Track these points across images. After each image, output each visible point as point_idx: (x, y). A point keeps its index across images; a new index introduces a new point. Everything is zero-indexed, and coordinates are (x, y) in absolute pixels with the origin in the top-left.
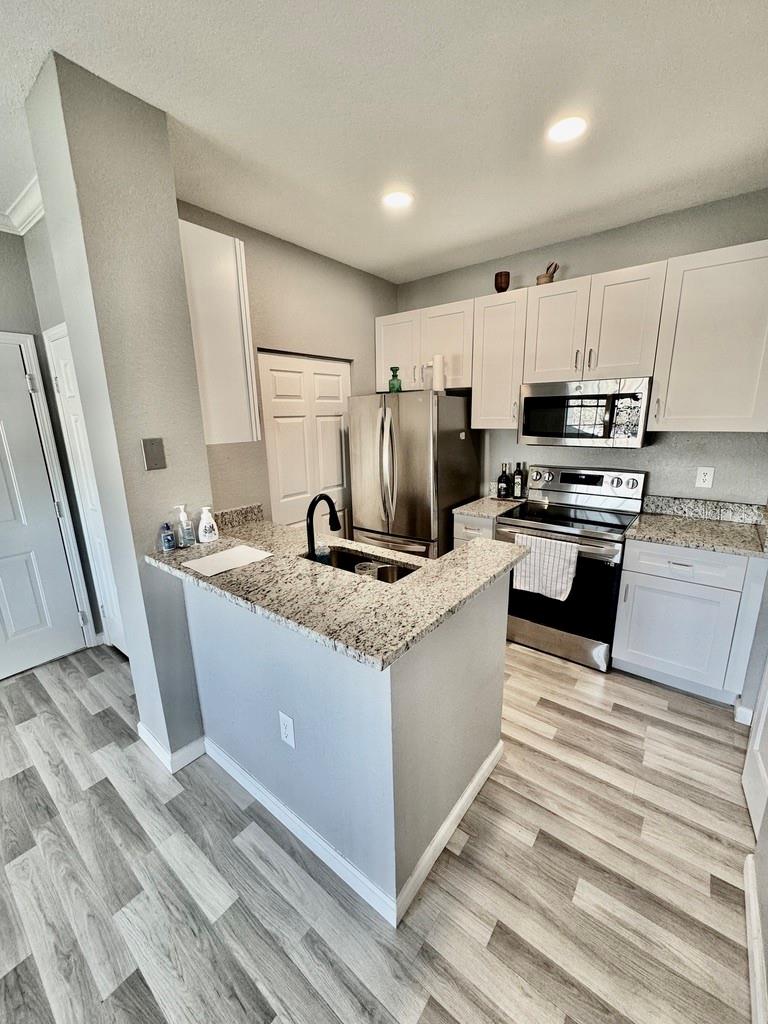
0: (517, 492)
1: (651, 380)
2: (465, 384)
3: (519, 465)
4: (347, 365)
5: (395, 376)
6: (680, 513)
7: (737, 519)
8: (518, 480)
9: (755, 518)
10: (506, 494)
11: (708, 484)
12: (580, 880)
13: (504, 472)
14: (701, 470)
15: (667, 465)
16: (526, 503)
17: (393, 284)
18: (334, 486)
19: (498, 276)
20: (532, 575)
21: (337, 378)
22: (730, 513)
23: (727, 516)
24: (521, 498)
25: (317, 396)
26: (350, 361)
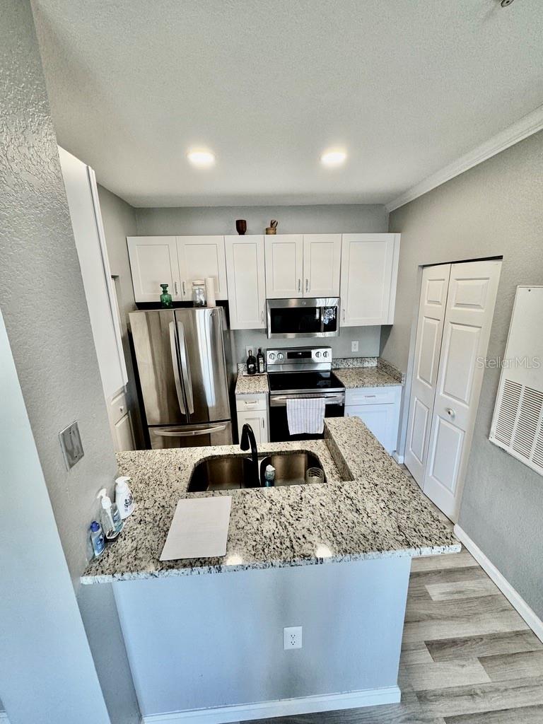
0: (261, 369)
2: (224, 298)
3: (260, 350)
5: (165, 292)
6: (347, 366)
7: (370, 365)
8: (261, 361)
10: (254, 371)
11: (357, 350)
12: (427, 586)
13: (250, 356)
14: (353, 343)
18: (118, 395)
19: (238, 222)
23: (366, 364)
24: (264, 372)
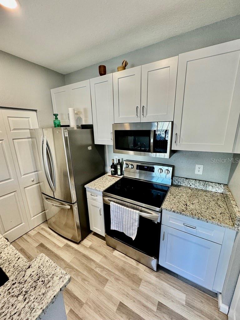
0: (119, 173)
1: (173, 122)
2: (89, 123)
3: (119, 160)
4: (35, 113)
5: (56, 118)
6: (189, 186)
7: (214, 190)
8: (119, 167)
9: (222, 190)
10: (115, 173)
11: (201, 173)
13: (113, 163)
14: (197, 166)
15: (182, 163)
16: (123, 178)
17: (62, 74)
19: (100, 67)
20: (119, 224)
21: (28, 119)
22: (211, 187)
23: (210, 188)
24: (121, 175)
25: (12, 129)
26: (36, 111)
